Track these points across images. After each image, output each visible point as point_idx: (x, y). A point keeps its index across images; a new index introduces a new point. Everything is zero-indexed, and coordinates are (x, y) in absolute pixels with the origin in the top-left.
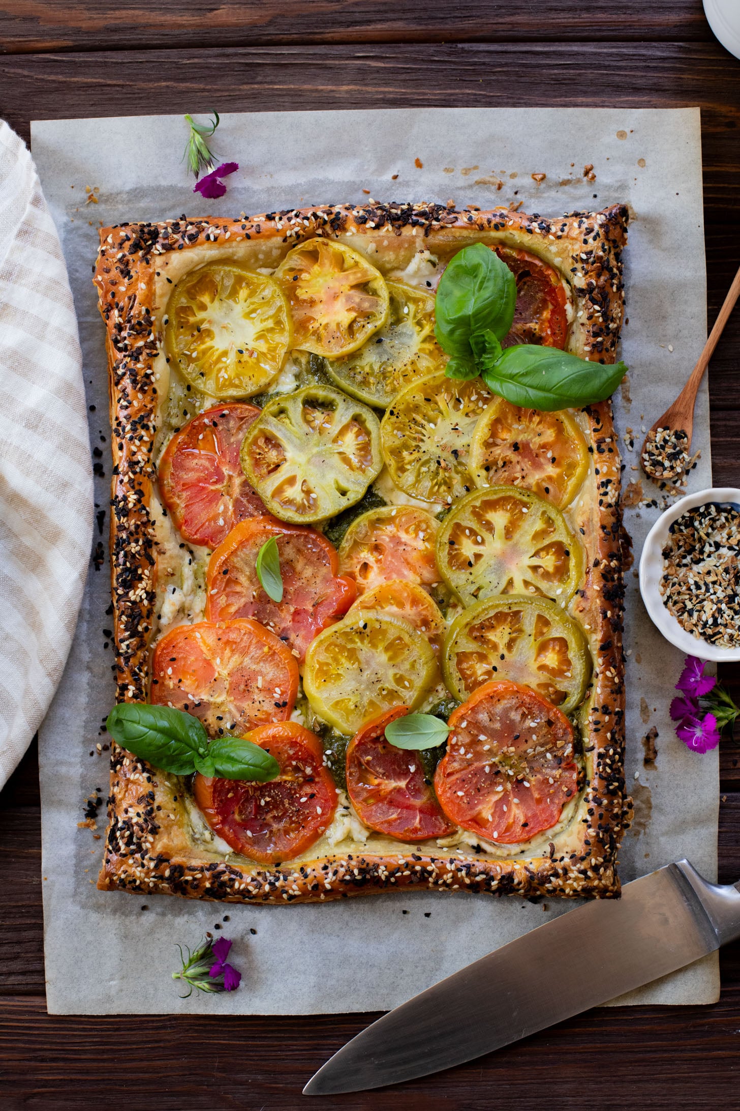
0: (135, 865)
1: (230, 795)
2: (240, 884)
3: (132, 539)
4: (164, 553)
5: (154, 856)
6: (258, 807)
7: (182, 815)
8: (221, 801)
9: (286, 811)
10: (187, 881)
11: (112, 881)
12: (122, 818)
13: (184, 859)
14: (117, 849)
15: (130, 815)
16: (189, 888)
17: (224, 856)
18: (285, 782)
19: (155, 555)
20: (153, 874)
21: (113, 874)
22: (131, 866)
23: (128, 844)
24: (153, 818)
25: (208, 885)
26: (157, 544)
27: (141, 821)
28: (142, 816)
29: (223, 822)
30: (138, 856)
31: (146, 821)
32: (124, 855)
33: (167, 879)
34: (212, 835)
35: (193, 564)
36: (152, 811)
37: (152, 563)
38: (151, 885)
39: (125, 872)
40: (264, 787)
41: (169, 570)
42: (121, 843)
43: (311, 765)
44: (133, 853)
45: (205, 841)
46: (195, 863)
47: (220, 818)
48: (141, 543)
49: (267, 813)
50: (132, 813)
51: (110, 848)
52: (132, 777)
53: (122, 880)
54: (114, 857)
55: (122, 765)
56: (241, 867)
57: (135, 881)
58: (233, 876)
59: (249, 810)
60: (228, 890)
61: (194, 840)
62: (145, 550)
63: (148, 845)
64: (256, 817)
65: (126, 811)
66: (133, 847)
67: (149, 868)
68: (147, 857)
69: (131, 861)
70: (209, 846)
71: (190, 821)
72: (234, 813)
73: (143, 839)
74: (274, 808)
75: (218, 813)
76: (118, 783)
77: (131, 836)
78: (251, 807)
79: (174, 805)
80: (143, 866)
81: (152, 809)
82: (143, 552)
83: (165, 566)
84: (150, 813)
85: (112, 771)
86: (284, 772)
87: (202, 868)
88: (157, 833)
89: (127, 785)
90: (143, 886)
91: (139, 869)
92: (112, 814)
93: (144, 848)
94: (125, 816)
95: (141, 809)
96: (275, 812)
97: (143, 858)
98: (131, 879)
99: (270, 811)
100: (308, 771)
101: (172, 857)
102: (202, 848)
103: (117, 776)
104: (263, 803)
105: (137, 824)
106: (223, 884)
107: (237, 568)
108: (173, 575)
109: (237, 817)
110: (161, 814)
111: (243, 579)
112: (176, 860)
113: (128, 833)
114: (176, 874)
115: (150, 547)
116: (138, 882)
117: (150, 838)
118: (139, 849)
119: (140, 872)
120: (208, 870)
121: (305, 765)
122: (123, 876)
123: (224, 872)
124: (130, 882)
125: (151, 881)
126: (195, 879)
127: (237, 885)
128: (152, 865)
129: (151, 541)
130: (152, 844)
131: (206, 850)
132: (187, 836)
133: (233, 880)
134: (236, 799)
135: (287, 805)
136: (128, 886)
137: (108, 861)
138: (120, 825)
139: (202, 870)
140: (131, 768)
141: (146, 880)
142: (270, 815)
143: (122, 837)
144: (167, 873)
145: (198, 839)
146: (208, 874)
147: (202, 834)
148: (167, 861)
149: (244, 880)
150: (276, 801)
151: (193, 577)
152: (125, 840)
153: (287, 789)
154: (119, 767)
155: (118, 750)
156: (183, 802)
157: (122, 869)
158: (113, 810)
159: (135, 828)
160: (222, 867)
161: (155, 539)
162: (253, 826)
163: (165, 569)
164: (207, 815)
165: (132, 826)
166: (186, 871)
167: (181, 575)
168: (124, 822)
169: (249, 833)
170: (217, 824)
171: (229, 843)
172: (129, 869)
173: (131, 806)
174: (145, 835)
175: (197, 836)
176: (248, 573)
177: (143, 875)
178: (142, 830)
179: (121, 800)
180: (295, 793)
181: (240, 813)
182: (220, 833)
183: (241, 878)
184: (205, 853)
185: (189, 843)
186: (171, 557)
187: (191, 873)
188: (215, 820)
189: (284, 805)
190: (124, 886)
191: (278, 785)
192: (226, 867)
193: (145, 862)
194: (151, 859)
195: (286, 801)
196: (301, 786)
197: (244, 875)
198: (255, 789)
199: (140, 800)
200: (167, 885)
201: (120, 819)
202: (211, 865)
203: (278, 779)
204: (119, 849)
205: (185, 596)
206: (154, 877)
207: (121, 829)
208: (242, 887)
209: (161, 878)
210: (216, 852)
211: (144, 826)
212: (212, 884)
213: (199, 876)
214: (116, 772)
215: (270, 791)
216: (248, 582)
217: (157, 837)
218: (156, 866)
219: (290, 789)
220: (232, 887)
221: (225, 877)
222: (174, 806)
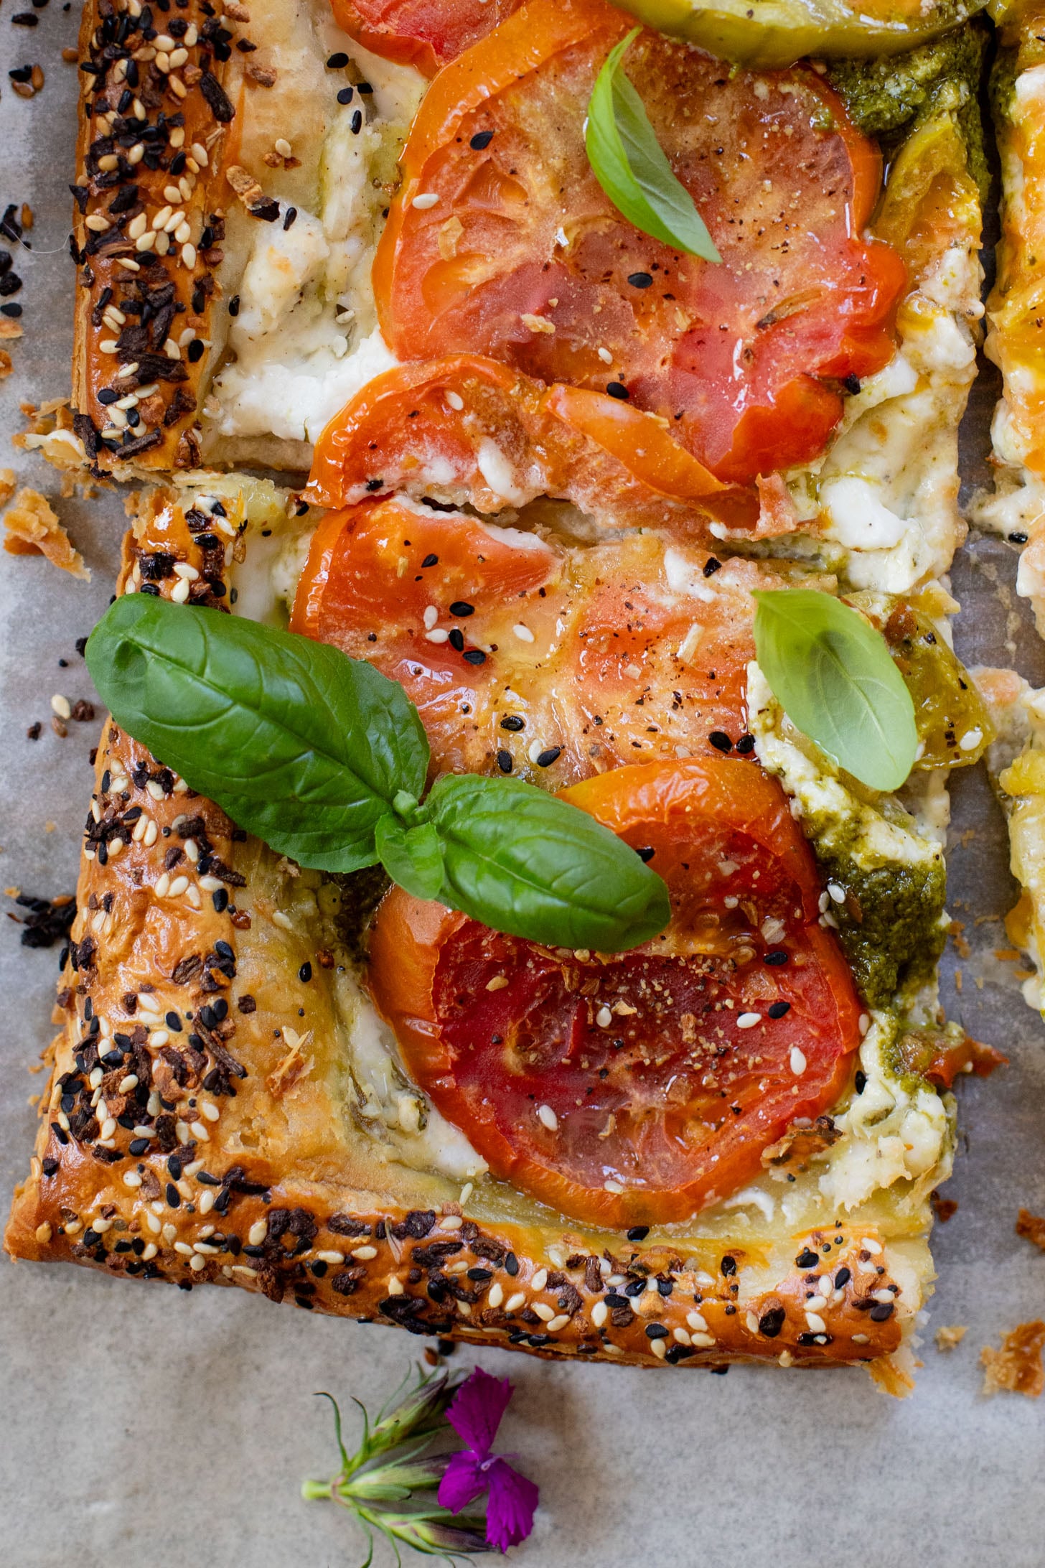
0: (145, 1193)
1: (495, 984)
2: (507, 1294)
3: (160, 24)
4: (268, 83)
5: (218, 1168)
6: (587, 1033)
7: (322, 1032)
8: (462, 999)
9: (684, 1051)
10: (321, 1267)
11: (57, 1235)
12: (113, 1021)
13: (320, 1191)
14: (86, 1129)
15: (142, 1017)
16: (325, 1284)
17: (454, 1182)
18: (693, 959)
19: (234, 88)
20: (207, 1230)
21: (64, 1214)
22: (130, 1194)
23: (126, 1119)
24: (225, 1038)
25: (394, 1286)
26: (246, 47)
27: (180, 1042)
28: (187, 1025)
29: (461, 1069)
30: (159, 1161)
31: (197, 1044)
32: (112, 1156)
33: (254, 1253)
34: (423, 1111)
35: (366, 130)
36: (221, 1012)
37: (223, 112)
38: (196, 1264)
39: (108, 1212)
40: (614, 967)
41: (281, 144)
42: (104, 1113)
43: (787, 914)
44: (140, 1150)
45: (395, 1128)
46: (358, 1205)
47: (452, 1054)
48: (191, 37)
49: (614, 1051)
50: (151, 1011)
51: (64, 1124)
52: (161, 885)
53: (94, 1239)
54: (72, 1155)
55: (127, 838)
56: (513, 1230)
57: (139, 1246)
58: (483, 1264)
59: (555, 1037)
60: (464, 1309)
61: (360, 1123)
62: (204, 64)
63: (199, 1130)
64: (576, 1062)
65: (131, 1004)
66: (142, 1131)
67: (193, 1210)
68: (190, 1170)
69: (132, 1179)
70: (409, 1149)
71: (350, 1054)
72: (500, 1042)
73: (182, 1108)
74: (641, 1036)
75: (445, 1038)
76: (109, 900)
77: (141, 1093)
78: (563, 1029)
79: (300, 996)
80: (173, 1198)
81: (223, 1006)
82: (193, 72)
83: (268, 129)
84: (214, 1018)
85: (91, 855)
86: (690, 928)
87: (380, 1224)
88: (233, 1092)
89: (140, 913)
90: (164, 1265)
91: (160, 1207)
92: (79, 1002)
93: (184, 1138)
94: (124, 1018)
95: (185, 1002)
96: (643, 1051)
97: (177, 1174)
98: (127, 1237)
99: (628, 1045)
100: (773, 930)
101: (277, 1178)
102: (384, 1152)
103: (108, 876)
104: (604, 1018)
105: (165, 1051)
106: (447, 1288)
107: (523, 138)
108: (291, 162)
109: (510, 1058)
110: (254, 1025)
111: (536, 179)
112: (291, 1190)
113: (129, 1082)
114: (289, 1240)
115: (224, 55)
116: (150, 1252)
117: (209, 1109)
118: (167, 1138)
119: (162, 1218)
120: (400, 1234)
121: (764, 911)
122: (99, 1225)
123: (455, 1247)
124: (122, 1247)
125: (196, 1253)
126: (351, 1262)
127: (495, 1296)
128: (206, 1199)
129: (228, 35)
130: (212, 1127)
131: (398, 1162)
132: (336, 1109)
133: (482, 1276)
134: (516, 996)
135: (688, 1035)
136: (113, 1258)
137: (51, 1168)
138: (104, 1048)
139: (378, 1233)
140: (160, 851)
141: (180, 1247)
142: (625, 1060)
143: (110, 1091)
144: (256, 1233)
145: (371, 1122)
146: (398, 1249)
147: (386, 1103)
148: (261, 1189)
149: (523, 1281)
150: (650, 1017)
151: (361, 178)
152: (120, 1104)
153: (695, 980)
154: (115, 845)
155: (118, 786)
156: (330, 986)
157: (98, 1200)
158: (83, 990)
159: (158, 1065)
160: (447, 1227)
161: (243, 31)
162: (563, 1091)
163: (264, 138)
164: (406, 1038)
165: (148, 1057)
166: (325, 1233)
167: (321, 167)
168: (120, 1040)
169: (547, 1116)
170: (442, 1073)
171: (477, 1142)
172: (123, 1204)
173: (149, 988)
174: (190, 1094)
175: (370, 1110)
176: (557, 163)
177: (170, 1230)
178: (182, 1077)
179: (114, 961)
180: (722, 995)
181: (524, 1043)
182: (449, 1106)
183: (514, 1272)
184: (391, 1172)
185: (341, 1133)
186: (293, 101)
187: (343, 1239)
188: (433, 1060)
189: (677, 1033)
190: (100, 1256)
191: (665, 966)
192: (466, 1226)
193: (181, 1186)
194: (204, 1179)
195: (688, 1024)
196: (742, 973)
197: (525, 1262)
198: (585, 972)
199: (183, 969)
200: (251, 1273)
201: (104, 1028)
202: (412, 1215)
203: (665, 947)
204: (95, 1132)
205: (329, 240)
206: (209, 1241)
207: (109, 1063)
208: (514, 1302)
209: (236, 1246)
210: (428, 1169)
211: (191, 1062)
212: (409, 1283)
213: (367, 1252)
214: (104, 860)
215: (634, 982)
216: (550, 193)
217: (232, 1103)
218: (221, 1206)
219: (706, 981)
220: (478, 1299)
221: (457, 1266)
222: (300, 1000)
